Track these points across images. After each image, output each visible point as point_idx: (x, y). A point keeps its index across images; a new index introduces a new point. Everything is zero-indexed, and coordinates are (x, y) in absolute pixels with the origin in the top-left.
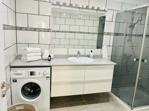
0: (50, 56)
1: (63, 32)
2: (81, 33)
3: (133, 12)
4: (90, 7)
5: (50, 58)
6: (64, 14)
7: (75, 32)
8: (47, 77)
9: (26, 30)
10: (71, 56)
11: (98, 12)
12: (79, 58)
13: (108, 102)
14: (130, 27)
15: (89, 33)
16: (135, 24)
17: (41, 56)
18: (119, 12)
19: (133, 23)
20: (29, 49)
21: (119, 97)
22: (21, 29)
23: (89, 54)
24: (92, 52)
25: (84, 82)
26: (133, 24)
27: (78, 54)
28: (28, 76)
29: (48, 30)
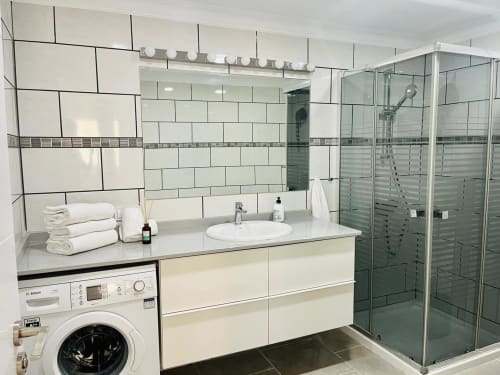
0: (147, 228)
1: (169, 146)
2: (229, 145)
3: (388, 73)
4: (263, 63)
5: (147, 234)
6: (169, 89)
7: (210, 145)
8: (146, 300)
9: (56, 145)
10: (214, 222)
11: (287, 76)
12: (242, 226)
13: (348, 359)
14: (383, 116)
15: (254, 145)
16: (396, 108)
17: (115, 232)
18: (347, 74)
19: (391, 104)
20: (75, 209)
21: (378, 339)
22: (36, 142)
23: (270, 211)
24: (279, 201)
25: (268, 304)
26: (391, 108)
27: (237, 212)
28: (81, 303)
29: (133, 142)
